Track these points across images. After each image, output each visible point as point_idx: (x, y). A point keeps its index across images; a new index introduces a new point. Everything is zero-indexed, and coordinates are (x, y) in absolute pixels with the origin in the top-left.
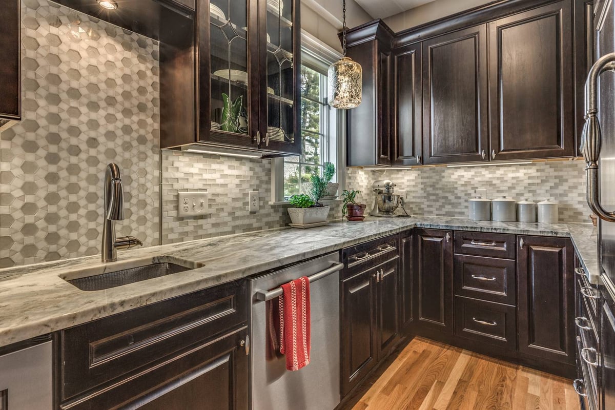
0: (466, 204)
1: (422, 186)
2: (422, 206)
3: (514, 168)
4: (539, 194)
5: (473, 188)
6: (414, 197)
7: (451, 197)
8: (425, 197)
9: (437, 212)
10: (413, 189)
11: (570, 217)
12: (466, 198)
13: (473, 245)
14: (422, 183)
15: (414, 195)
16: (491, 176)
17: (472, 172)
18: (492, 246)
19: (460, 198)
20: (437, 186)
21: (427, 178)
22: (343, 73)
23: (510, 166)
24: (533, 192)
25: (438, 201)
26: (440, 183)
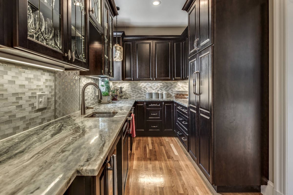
0: (144, 94)
1: (131, 88)
2: (131, 95)
3: (157, 83)
4: (163, 90)
5: (146, 89)
6: (128, 92)
7: (140, 92)
8: (132, 92)
9: (136, 97)
10: (127, 89)
11: (169, 96)
12: (145, 92)
13: (152, 105)
14: (131, 87)
15: (128, 91)
16: (151, 85)
17: (146, 84)
18: (156, 105)
19: (142, 92)
20: (136, 88)
21: (132, 85)
22: (119, 50)
23: (156, 82)
24: (161, 90)
25: (136, 93)
26: (137, 87)
